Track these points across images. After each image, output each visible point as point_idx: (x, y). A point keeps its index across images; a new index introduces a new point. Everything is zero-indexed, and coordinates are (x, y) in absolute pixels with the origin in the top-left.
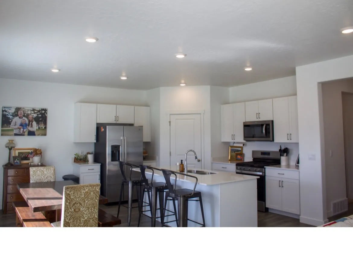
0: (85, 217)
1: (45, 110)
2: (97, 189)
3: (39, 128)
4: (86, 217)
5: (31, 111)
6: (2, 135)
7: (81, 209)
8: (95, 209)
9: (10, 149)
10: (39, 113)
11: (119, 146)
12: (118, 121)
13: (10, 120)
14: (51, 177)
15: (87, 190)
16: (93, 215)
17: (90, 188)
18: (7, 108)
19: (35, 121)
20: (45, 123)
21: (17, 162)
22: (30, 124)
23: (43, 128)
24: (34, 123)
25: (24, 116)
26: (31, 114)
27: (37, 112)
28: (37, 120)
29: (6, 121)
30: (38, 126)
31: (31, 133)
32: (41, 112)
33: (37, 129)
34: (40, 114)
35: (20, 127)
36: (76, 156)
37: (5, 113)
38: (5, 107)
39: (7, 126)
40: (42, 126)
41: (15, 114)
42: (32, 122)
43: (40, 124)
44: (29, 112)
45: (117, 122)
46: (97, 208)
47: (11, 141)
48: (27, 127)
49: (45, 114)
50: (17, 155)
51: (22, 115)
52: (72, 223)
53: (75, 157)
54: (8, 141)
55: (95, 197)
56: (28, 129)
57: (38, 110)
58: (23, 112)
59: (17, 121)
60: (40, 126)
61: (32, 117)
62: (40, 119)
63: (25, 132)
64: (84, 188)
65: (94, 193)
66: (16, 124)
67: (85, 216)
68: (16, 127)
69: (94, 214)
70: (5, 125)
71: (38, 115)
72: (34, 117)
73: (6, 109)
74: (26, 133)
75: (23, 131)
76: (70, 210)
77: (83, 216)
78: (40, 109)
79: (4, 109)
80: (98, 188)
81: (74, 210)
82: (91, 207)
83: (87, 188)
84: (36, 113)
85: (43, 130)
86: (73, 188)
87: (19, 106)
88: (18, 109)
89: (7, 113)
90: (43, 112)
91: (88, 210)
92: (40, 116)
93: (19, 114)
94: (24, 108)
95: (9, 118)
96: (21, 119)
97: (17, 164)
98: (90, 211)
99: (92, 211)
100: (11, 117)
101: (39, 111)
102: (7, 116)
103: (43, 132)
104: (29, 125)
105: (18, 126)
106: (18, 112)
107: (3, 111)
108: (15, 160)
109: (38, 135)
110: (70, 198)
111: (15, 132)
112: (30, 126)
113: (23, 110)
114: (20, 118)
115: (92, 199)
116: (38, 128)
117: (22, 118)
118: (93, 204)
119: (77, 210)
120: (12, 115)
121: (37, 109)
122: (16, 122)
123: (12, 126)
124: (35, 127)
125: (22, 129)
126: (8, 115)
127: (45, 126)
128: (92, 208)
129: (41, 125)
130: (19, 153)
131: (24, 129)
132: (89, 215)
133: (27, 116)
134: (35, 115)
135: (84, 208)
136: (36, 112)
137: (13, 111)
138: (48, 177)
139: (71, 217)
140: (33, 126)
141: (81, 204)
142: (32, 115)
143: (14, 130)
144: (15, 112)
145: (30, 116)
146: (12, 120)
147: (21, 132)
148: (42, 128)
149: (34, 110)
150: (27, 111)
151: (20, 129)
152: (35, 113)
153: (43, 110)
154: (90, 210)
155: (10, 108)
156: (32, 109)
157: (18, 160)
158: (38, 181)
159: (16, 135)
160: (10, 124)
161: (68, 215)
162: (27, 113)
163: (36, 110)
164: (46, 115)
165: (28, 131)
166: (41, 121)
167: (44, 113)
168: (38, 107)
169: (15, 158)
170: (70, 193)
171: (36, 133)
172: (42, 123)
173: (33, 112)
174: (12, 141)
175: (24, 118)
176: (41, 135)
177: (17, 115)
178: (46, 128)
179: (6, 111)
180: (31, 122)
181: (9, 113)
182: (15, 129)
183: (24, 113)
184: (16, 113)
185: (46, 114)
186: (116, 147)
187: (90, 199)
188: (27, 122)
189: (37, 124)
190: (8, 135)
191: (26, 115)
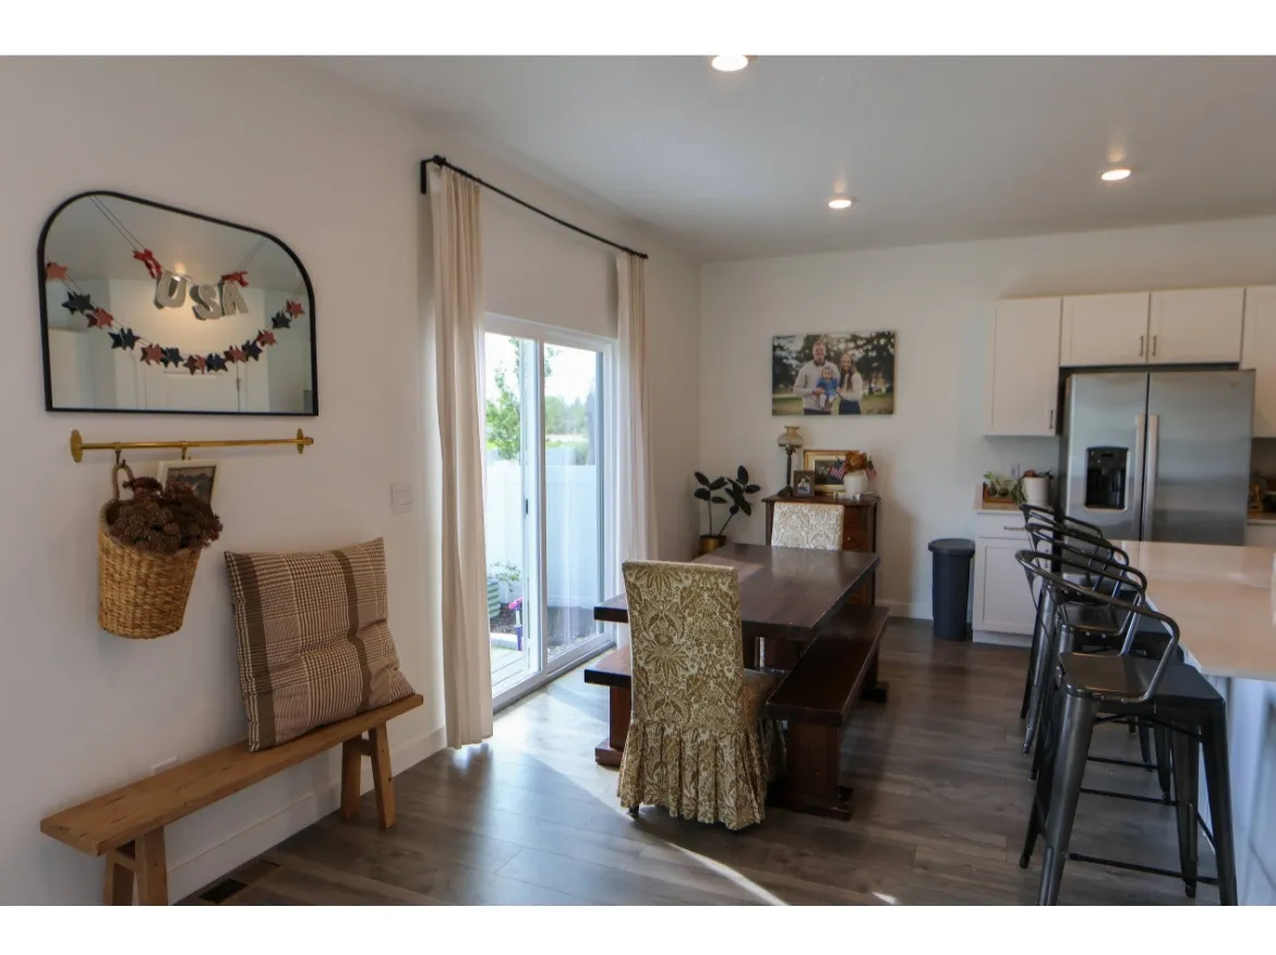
0: (689, 667)
1: (890, 337)
2: (721, 586)
3: (871, 390)
4: (693, 666)
5: (847, 341)
6: (775, 413)
7: (675, 639)
8: (724, 651)
9: (790, 451)
10: (870, 347)
11: (1123, 452)
12: (1154, 354)
13: (794, 373)
14: (827, 537)
15: (687, 583)
16: (718, 667)
17: (697, 577)
18: (784, 338)
19: (860, 371)
20: (890, 376)
21: (802, 488)
22: (844, 380)
23: (884, 390)
24: (857, 377)
25: (828, 358)
26: (846, 351)
27: (865, 345)
28: (865, 367)
29: (782, 375)
30: (867, 387)
31: (849, 408)
32: (875, 342)
33: (864, 396)
34: (872, 350)
35: (819, 390)
36: (988, 482)
37: (778, 352)
38: (778, 338)
39: (787, 387)
40: (881, 385)
41: (806, 355)
42: (851, 374)
43: (874, 380)
44: (842, 346)
45: (1153, 361)
46: (730, 647)
47: (793, 431)
48: (838, 388)
49: (889, 347)
50: (812, 467)
51: (823, 357)
52: (653, 674)
53: (985, 485)
54: (785, 431)
55: (721, 613)
56: (840, 396)
57: (866, 339)
58: (824, 348)
59: (809, 372)
60: (873, 385)
61: (849, 359)
62: (875, 365)
63: (831, 405)
64: (677, 574)
65: (713, 597)
66: (806, 382)
67: (689, 663)
68: (809, 390)
69: (722, 666)
70: (781, 386)
71: (867, 351)
72: (856, 359)
73: (782, 343)
74: (835, 408)
75: (827, 401)
76: (644, 634)
77: (683, 662)
78: (874, 335)
79: (776, 344)
80: (724, 584)
81: (657, 637)
82: (708, 641)
83: (687, 578)
84: (861, 347)
85: (882, 396)
86: (645, 570)
87: (813, 331)
88: (811, 340)
89: (784, 354)
90: (882, 342)
91: (696, 648)
92: (874, 354)
93: (814, 352)
94: (826, 336)
95: (791, 366)
96: (821, 368)
97: (802, 492)
98: (706, 652)
99: (714, 653)
100: (794, 363)
101: (869, 341)
102: (785, 361)
103: (881, 403)
104: (841, 385)
105: (812, 387)
106: (811, 349)
107: (775, 348)
108: (799, 482)
109: (869, 412)
110: (641, 599)
111: (807, 403)
112: (845, 385)
113: (825, 340)
114: (817, 364)
115: (710, 616)
116: (867, 391)
117: (823, 364)
118: (715, 633)
119: (664, 639)
120: (797, 358)
121: (863, 335)
122: (806, 377)
123: (798, 388)
124: (858, 389)
125: (823, 397)
126: (786, 358)
127: (888, 385)
128: (714, 645)
129: (875, 383)
130: (819, 463)
131: (828, 395)
132: (703, 666)
133: (836, 358)
134: (859, 354)
135: (683, 640)
136: (860, 343)
137: (797, 345)
138: (818, 534)
139: (649, 656)
140: (855, 386)
141: (672, 624)
142: (851, 352)
143: (804, 399)
144: (804, 349)
145: (846, 358)
146: (797, 372)
147: (822, 404)
148: (880, 390)
149: (854, 338)
150: (835, 343)
151: (818, 395)
152: (858, 347)
153: (881, 335)
154: (704, 647)
155: (790, 338)
156: (849, 337)
157: (807, 481)
158: (790, 544)
159: (808, 412)
160: (793, 383)
161: (641, 647)
162: (835, 348)
163: (862, 339)
164: (891, 350)
165: (839, 400)
166: (878, 369)
167: (886, 345)
168: (868, 328)
169: (800, 475)
170: (638, 584)
171: (862, 407)
172: (880, 375)
173: (852, 345)
174: (796, 428)
175: (828, 364)
176: (876, 411)
177: (809, 357)
178: (891, 390)
179: (782, 348)
180: (847, 376)
181: (790, 352)
182: (805, 396)
183: (828, 350)
184: (807, 351)
185: (893, 346)
186: (1111, 455)
187: (700, 615)
188: (837, 374)
189: (864, 379)
190: (789, 414)
191: (832, 354)
